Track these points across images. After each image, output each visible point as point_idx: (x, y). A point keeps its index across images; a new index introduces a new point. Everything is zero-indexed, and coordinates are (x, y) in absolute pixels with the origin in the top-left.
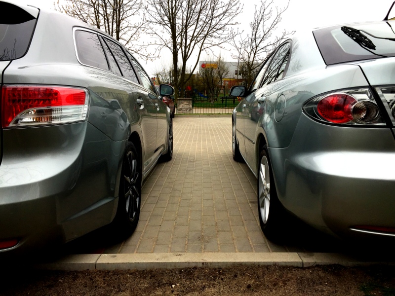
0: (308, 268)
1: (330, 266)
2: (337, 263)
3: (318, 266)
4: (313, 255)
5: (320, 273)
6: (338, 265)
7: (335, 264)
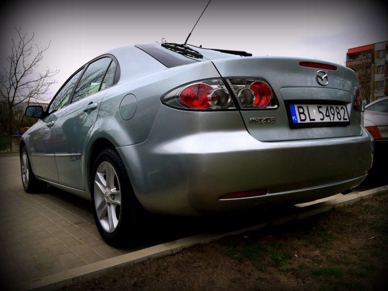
0: (177, 253)
1: (194, 246)
2: (197, 243)
3: (184, 249)
4: (176, 242)
5: (189, 254)
6: (199, 244)
7: (197, 244)
